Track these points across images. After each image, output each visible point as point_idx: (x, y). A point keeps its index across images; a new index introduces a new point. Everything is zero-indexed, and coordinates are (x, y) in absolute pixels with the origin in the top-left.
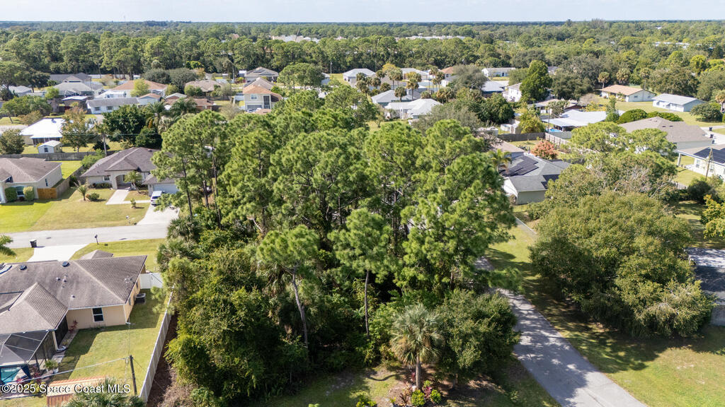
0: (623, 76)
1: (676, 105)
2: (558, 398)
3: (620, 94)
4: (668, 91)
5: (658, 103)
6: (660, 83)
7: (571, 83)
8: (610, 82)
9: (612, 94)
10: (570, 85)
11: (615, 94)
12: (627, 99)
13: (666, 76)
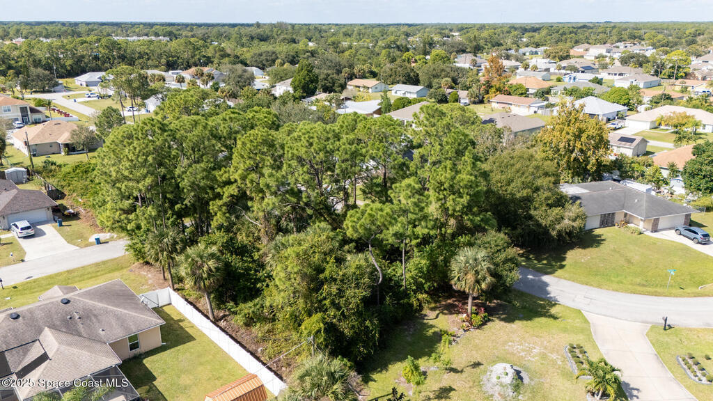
0: (359, 71)
1: (410, 93)
2: (544, 297)
3: (364, 87)
4: (398, 82)
5: (396, 93)
6: (391, 76)
7: (331, 78)
8: (351, 77)
9: (357, 86)
10: (331, 80)
11: (359, 87)
12: (370, 90)
13: (394, 70)
